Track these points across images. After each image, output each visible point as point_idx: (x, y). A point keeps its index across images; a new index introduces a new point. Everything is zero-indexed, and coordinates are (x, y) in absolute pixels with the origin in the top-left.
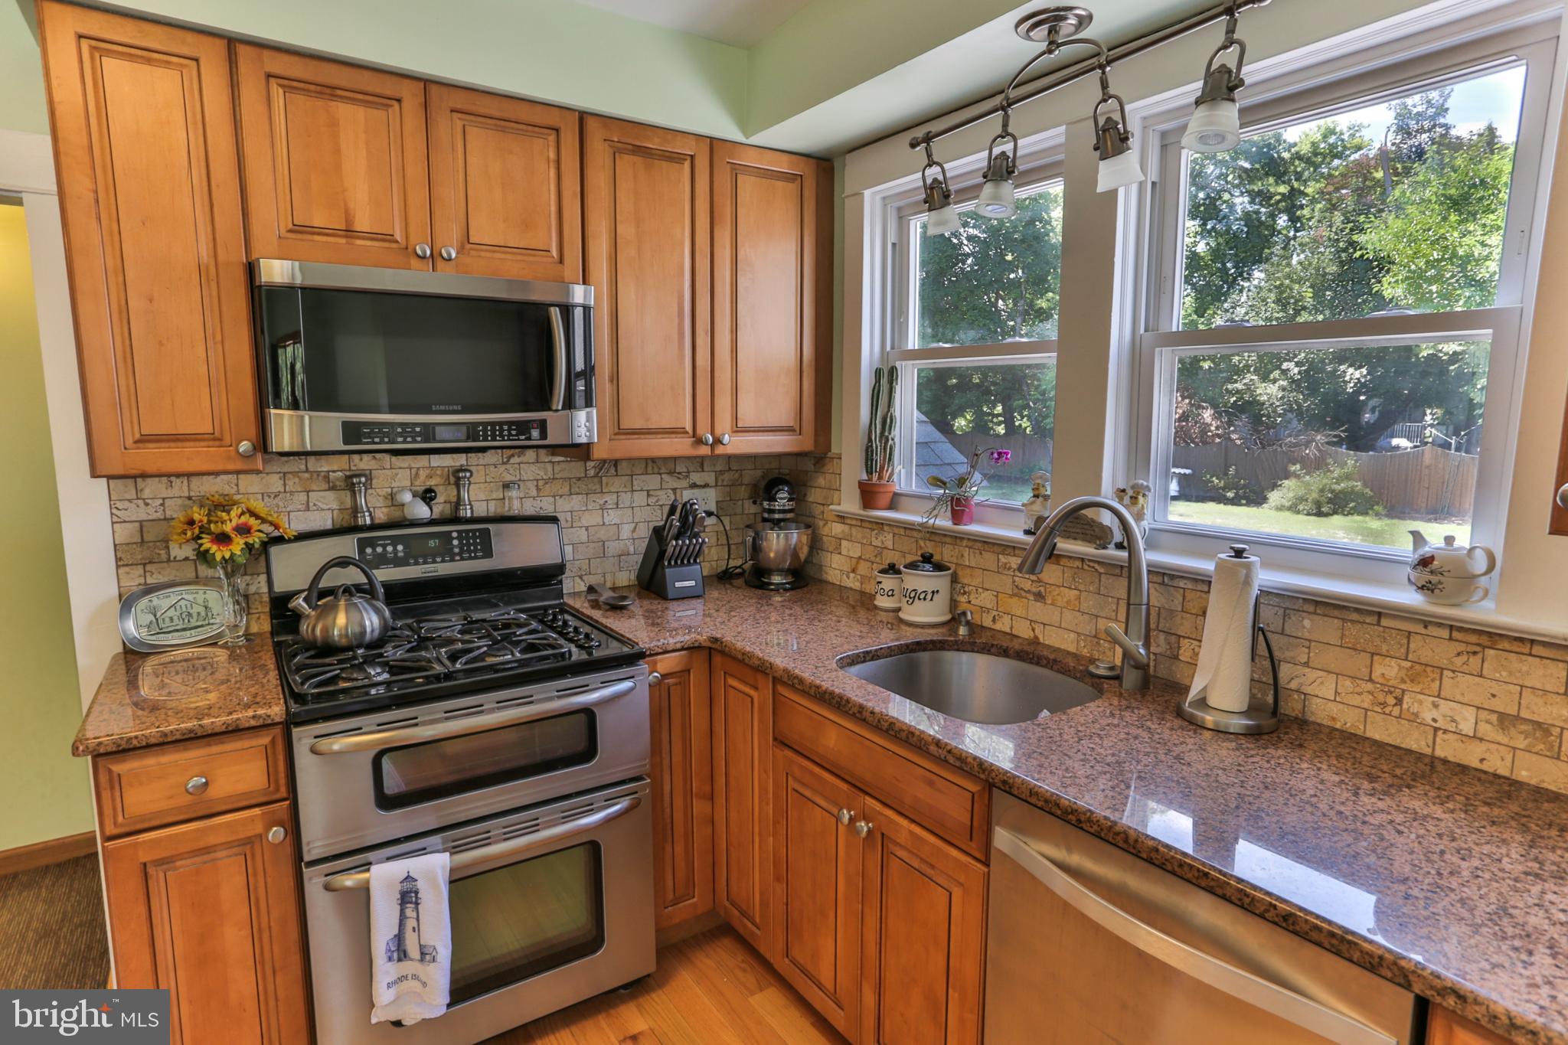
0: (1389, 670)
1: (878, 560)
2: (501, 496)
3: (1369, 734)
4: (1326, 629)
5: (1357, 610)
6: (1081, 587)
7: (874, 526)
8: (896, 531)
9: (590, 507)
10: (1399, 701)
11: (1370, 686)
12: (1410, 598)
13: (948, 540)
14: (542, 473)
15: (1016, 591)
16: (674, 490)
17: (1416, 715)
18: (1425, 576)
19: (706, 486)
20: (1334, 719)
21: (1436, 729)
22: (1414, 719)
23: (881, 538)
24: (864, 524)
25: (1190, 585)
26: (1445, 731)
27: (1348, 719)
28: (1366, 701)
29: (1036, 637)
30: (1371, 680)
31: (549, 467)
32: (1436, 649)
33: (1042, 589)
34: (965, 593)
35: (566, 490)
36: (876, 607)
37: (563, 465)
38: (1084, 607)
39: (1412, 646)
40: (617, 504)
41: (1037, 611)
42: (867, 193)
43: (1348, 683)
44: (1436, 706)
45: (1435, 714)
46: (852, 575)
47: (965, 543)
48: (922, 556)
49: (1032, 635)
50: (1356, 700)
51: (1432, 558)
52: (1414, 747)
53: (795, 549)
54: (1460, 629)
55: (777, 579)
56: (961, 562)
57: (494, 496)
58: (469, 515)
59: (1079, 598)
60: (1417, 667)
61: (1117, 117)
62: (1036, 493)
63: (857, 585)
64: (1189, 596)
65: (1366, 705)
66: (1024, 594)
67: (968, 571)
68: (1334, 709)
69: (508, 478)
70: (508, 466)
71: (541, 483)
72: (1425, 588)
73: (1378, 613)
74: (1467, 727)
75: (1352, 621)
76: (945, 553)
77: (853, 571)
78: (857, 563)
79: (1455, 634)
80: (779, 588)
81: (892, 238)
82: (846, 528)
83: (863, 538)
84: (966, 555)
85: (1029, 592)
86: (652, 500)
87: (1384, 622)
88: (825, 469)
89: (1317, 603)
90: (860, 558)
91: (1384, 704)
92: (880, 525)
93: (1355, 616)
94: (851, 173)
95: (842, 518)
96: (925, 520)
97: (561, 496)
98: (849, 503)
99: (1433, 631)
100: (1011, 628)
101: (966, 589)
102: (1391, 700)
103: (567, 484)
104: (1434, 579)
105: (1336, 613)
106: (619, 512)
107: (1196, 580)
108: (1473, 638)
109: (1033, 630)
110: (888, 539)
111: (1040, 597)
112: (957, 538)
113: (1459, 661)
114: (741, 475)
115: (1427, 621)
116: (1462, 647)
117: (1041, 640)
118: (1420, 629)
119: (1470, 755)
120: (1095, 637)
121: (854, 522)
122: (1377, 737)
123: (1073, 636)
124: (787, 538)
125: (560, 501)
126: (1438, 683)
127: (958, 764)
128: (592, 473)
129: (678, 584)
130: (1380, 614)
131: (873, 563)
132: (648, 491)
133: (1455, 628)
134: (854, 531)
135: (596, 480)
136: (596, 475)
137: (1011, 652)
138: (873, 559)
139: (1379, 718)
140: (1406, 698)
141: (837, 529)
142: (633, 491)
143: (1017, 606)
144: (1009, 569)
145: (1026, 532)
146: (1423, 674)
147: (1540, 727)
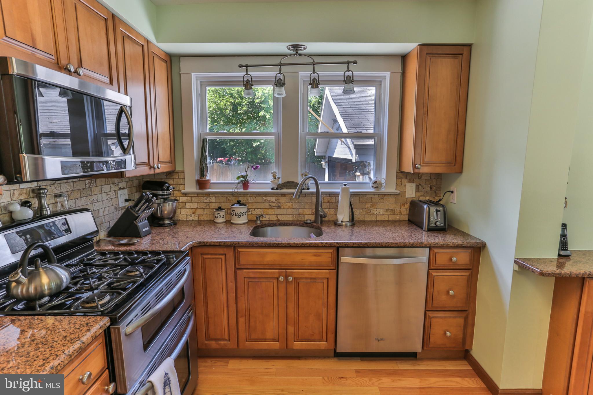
0: (368, 206)
1: (207, 207)
2: (54, 202)
3: (365, 220)
5: (362, 194)
6: (293, 202)
7: (205, 196)
8: (216, 196)
9: (88, 203)
10: (370, 211)
11: (365, 210)
12: (372, 190)
13: (241, 195)
14: (69, 188)
15: (270, 207)
16: (115, 191)
17: (373, 213)
18: (376, 185)
19: (124, 188)
20: (359, 219)
21: (377, 215)
23: (207, 200)
24: (198, 195)
25: (325, 196)
26: (378, 215)
27: (361, 218)
28: (365, 213)
29: (279, 219)
30: (365, 209)
31: (72, 184)
32: (376, 199)
33: (280, 205)
34: (250, 211)
35: (79, 196)
36: (215, 222)
37: (77, 183)
38: (294, 207)
39: (372, 200)
40: (97, 200)
41: (278, 211)
42: (193, 74)
43: (361, 210)
44: (376, 210)
45: (377, 212)
46: (193, 215)
47: (249, 196)
48: (237, 201)
49: (277, 219)
50: (363, 214)
51: (377, 182)
52: (374, 220)
53: (175, 209)
54: (380, 195)
55: (167, 222)
56: (247, 202)
57: (51, 202)
59: (293, 205)
60: (373, 204)
61: (317, 78)
62: (275, 177)
63: (196, 218)
64: (325, 198)
65: (364, 214)
66: (273, 207)
67: (251, 204)
68: (359, 217)
69: (56, 192)
70: (55, 185)
71: (69, 193)
72: (377, 187)
73: (365, 194)
74: (381, 213)
75: (361, 197)
76: (243, 200)
77: (194, 213)
78: (196, 210)
79: (379, 196)
80: (169, 225)
82: (189, 198)
83: (199, 200)
84: (250, 199)
85: (275, 206)
86: (108, 197)
87: (367, 196)
88: (174, 177)
89: (354, 194)
90: (197, 208)
91: (368, 213)
92: (208, 195)
93: (362, 196)
94: (185, 65)
95: (186, 195)
96: (233, 190)
97: (77, 199)
98: (191, 187)
99: (376, 196)
100: (269, 219)
101: (250, 210)
102: (369, 212)
103: (79, 192)
104: (378, 185)
105: (358, 196)
106: (98, 204)
107: (326, 194)
108: (382, 196)
109: (277, 217)
110: (213, 199)
111: (279, 207)
112: (245, 195)
113: (380, 201)
115: (374, 194)
116: (380, 198)
117: (280, 219)
118: (373, 196)
119: (382, 218)
120: (299, 214)
121: (193, 195)
122: (367, 220)
123: (291, 216)
124: (172, 205)
125: (77, 201)
126: (376, 206)
127: (330, 246)
128: (88, 186)
130: (366, 194)
131: (204, 209)
132: (107, 192)
133: (379, 194)
134: (193, 199)
135: (89, 189)
136: (89, 187)
138: (204, 207)
139: (367, 216)
140: (372, 211)
141: (183, 199)
142: (102, 193)
143: (271, 212)
144: (267, 201)
145: (272, 189)
146: (374, 205)
147: (392, 210)
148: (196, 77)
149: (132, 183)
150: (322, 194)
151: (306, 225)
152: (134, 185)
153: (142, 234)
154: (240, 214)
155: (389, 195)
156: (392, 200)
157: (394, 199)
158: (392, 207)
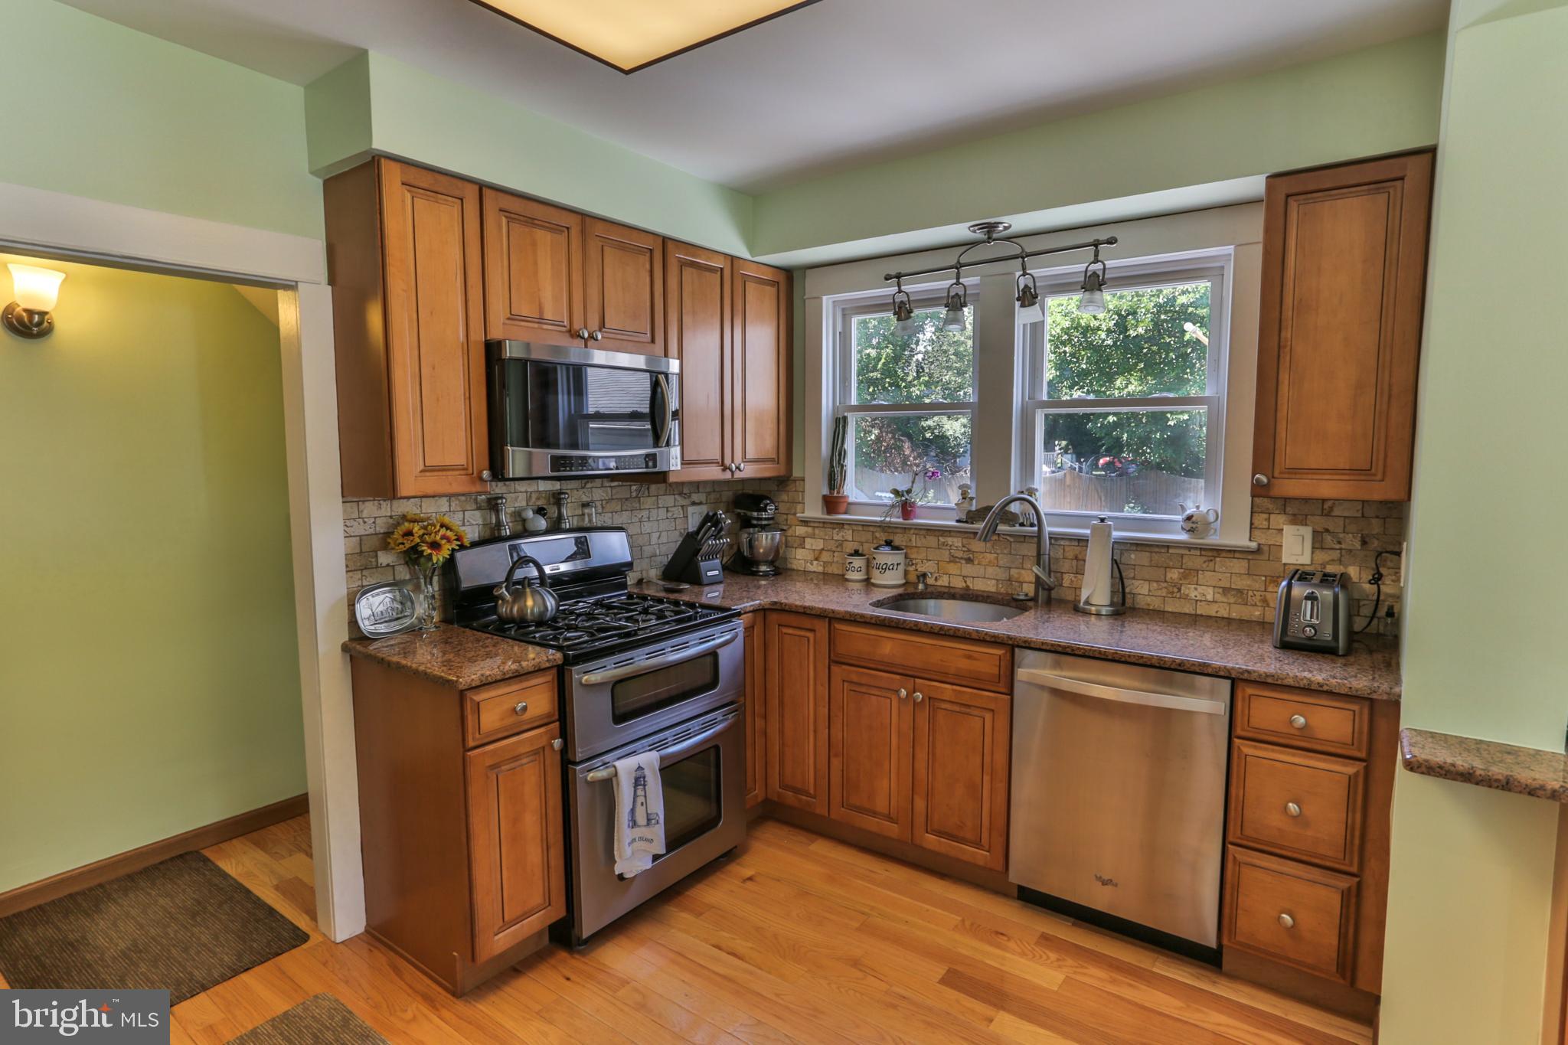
0: (1174, 575)
1: (839, 549)
2: (581, 513)
3: (1166, 609)
4: (1143, 558)
5: (1157, 546)
6: (999, 552)
7: (835, 526)
8: (855, 528)
9: (633, 521)
10: (1179, 590)
11: (1165, 585)
12: (1183, 537)
13: (898, 531)
14: (605, 495)
15: (952, 559)
16: (682, 506)
17: (1188, 595)
18: (1189, 525)
19: (700, 503)
20: (1149, 605)
21: (1197, 601)
22: (1186, 597)
23: (841, 534)
24: (825, 526)
25: (1067, 543)
26: (1201, 601)
27: (1156, 603)
29: (968, 587)
30: (1166, 581)
31: (609, 489)
32: (1195, 561)
33: (971, 556)
34: (913, 564)
35: (618, 508)
36: (847, 580)
37: (619, 489)
38: (1001, 563)
39: (1184, 561)
40: (649, 518)
41: (968, 569)
42: (824, 298)
43: (1155, 584)
44: (1196, 589)
45: (1196, 593)
46: (815, 563)
47: (912, 531)
48: (886, 541)
49: (964, 585)
50: (1159, 593)
51: (1192, 516)
52: (1187, 611)
53: (777, 546)
54: (1205, 550)
55: (763, 568)
56: (909, 544)
57: (577, 513)
58: (568, 527)
59: (997, 558)
60: (1187, 571)
61: (1031, 285)
62: (964, 496)
63: (820, 569)
64: (1067, 549)
65: (1164, 594)
66: (958, 560)
67: (915, 550)
68: (1149, 599)
69: (585, 499)
70: (585, 490)
71: (604, 502)
72: (1191, 531)
73: (1167, 546)
74: (1210, 597)
75: (1156, 552)
76: (898, 540)
77: (816, 559)
78: (820, 553)
79: (1203, 553)
80: (766, 575)
81: (839, 329)
82: (810, 530)
83: (826, 535)
84: (913, 539)
85: (962, 558)
86: (670, 515)
87: (1171, 551)
88: (788, 488)
89: (1137, 544)
90: (823, 549)
91: (1173, 593)
92: (841, 525)
93: (1157, 550)
94: (812, 282)
95: (805, 522)
96: (883, 519)
97: (616, 512)
98: (813, 509)
99: (1193, 552)
100: (949, 583)
101: (914, 562)
102: (1176, 590)
103: (620, 503)
104: (1194, 526)
105: (1147, 549)
106: (650, 524)
107: (1071, 540)
108: (1210, 554)
109: (965, 582)
110: (848, 534)
111: (969, 561)
112: (905, 529)
113: (1205, 565)
114: (721, 495)
115: (1188, 546)
116: (1205, 559)
117: (971, 587)
118: (1186, 552)
119: (1211, 610)
120: (1009, 580)
121: (816, 525)
122: (1170, 610)
123: (994, 582)
124: (773, 539)
125: (616, 516)
126: (1196, 578)
127: (993, 639)
128: (634, 494)
129: (709, 574)
130: (1168, 547)
131: (834, 552)
132: (667, 508)
133: (1202, 549)
134: (817, 531)
135: (637, 500)
136: (637, 497)
137: (958, 596)
138: (834, 549)
139: (1170, 600)
140: (1183, 588)
141: (801, 530)
142: (658, 508)
143: (953, 569)
144: (947, 545)
145: (958, 521)
146: (1189, 574)
147: (1240, 591)
148: (834, 302)
149: (718, 496)
150: (1050, 538)
151: (1014, 604)
152: (724, 499)
153: (705, 581)
154: (884, 567)
155: (1232, 552)
156: (1239, 566)
157: (1245, 563)
158: (1240, 583)
